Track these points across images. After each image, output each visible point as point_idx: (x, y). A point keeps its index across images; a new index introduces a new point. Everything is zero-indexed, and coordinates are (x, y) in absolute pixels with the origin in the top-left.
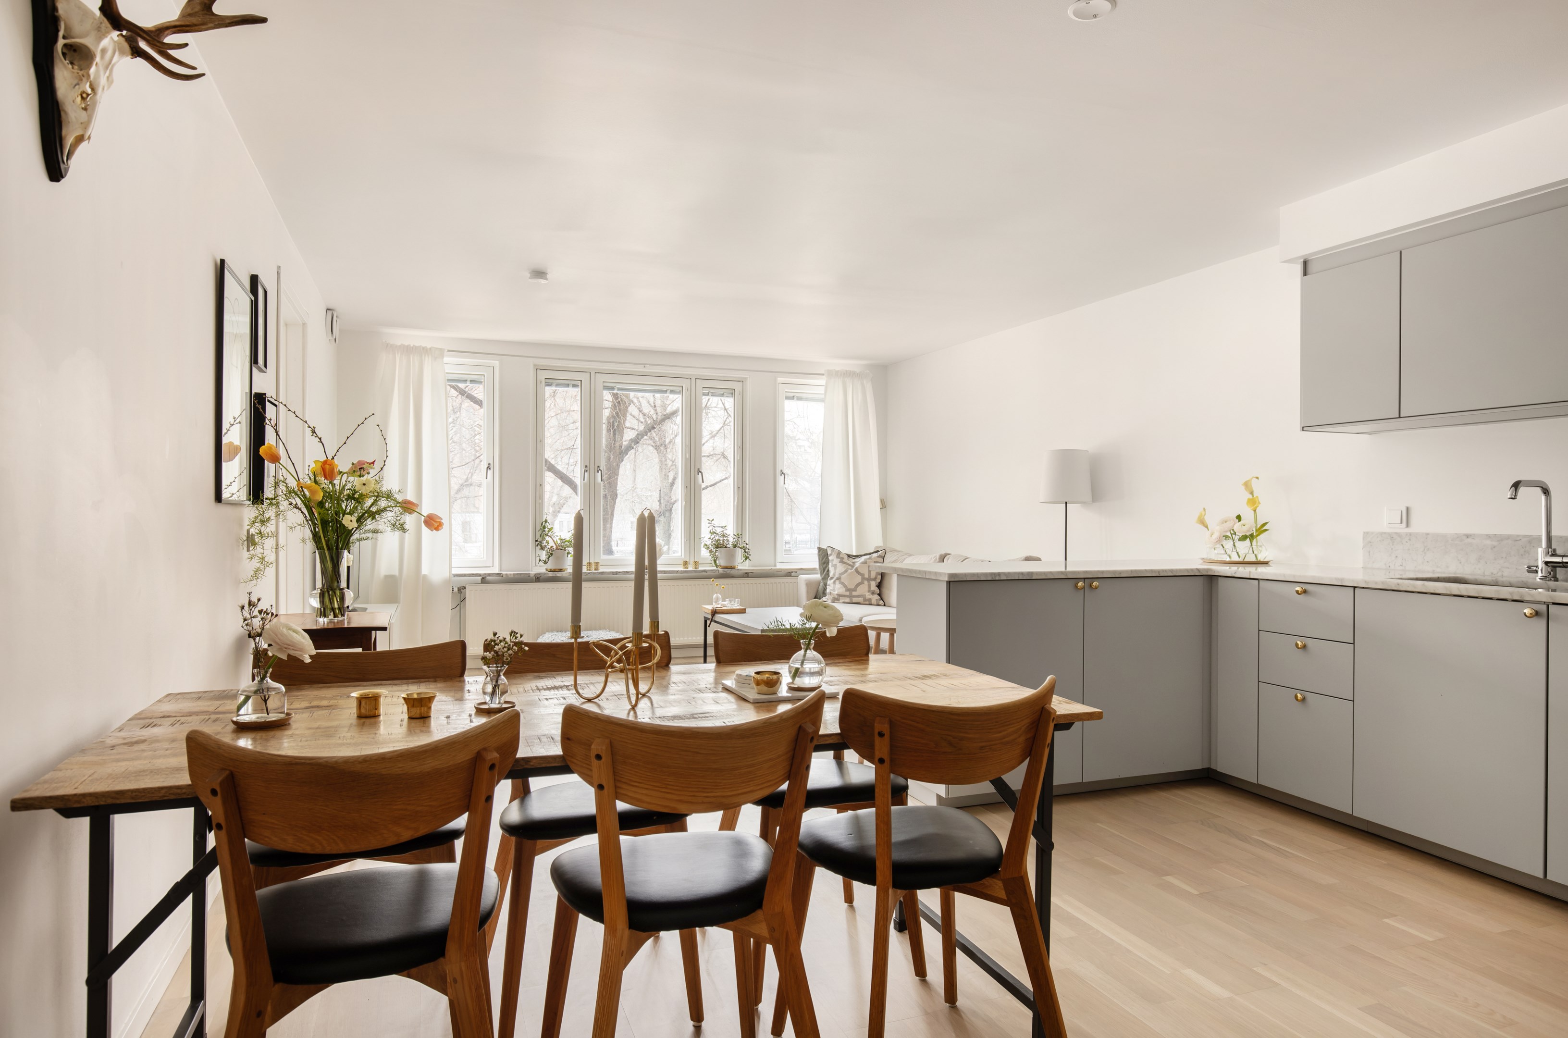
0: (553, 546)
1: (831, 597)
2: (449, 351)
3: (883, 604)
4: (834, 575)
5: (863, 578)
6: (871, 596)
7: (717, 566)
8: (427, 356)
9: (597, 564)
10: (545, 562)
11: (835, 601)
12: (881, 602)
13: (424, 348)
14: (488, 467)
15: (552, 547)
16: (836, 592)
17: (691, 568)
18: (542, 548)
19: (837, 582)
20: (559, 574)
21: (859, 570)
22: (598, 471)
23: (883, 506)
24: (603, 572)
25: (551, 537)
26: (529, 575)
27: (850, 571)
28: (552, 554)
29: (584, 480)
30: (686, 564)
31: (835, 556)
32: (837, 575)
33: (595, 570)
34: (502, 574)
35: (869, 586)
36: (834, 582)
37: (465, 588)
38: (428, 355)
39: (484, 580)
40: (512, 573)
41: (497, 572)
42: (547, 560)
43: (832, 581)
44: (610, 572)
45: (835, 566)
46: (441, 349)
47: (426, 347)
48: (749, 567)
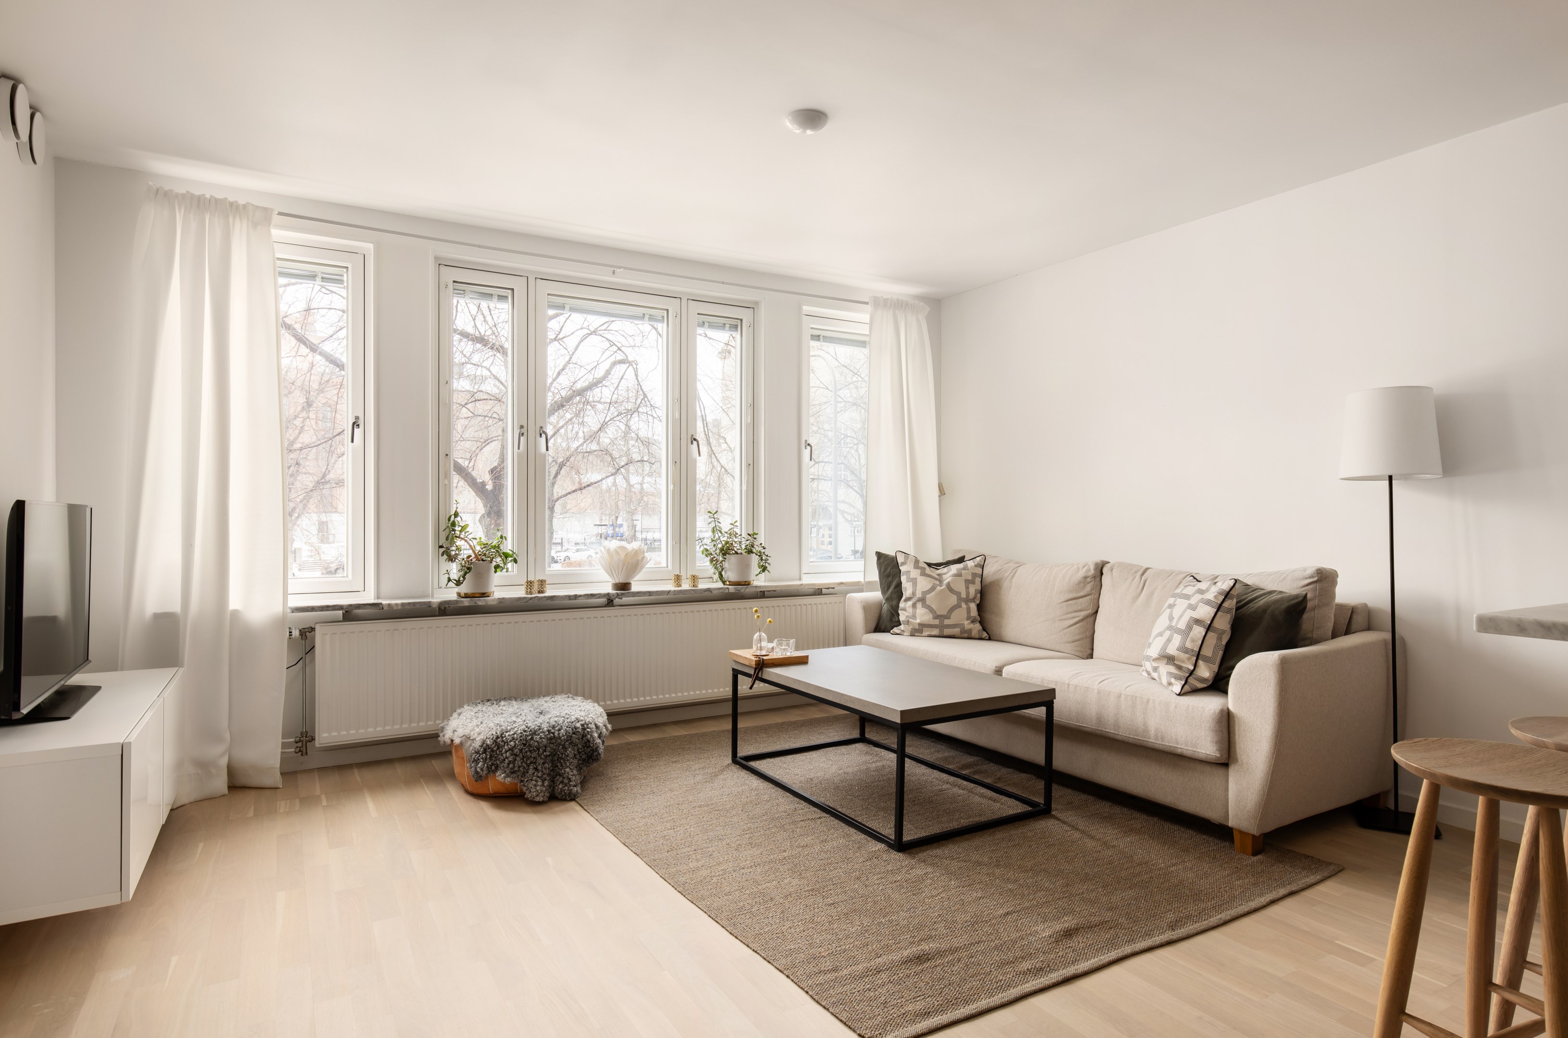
0: (471, 556)
1: (909, 628)
2: (280, 214)
3: (987, 638)
4: (914, 594)
5: (960, 599)
6: (971, 626)
7: (724, 582)
8: (238, 219)
9: (542, 583)
10: (458, 583)
11: (916, 634)
12: (985, 635)
13: (231, 204)
14: (354, 423)
15: (469, 557)
16: (918, 621)
17: (686, 586)
18: (451, 559)
19: (919, 605)
20: (481, 602)
21: (952, 585)
22: (541, 435)
23: (941, 494)
24: (554, 596)
25: (466, 541)
26: (429, 604)
27: (939, 588)
28: (469, 569)
29: (519, 449)
30: (678, 579)
31: (912, 565)
32: (919, 595)
33: (539, 592)
34: (381, 604)
35: (969, 610)
36: (914, 606)
37: (312, 629)
38: (241, 220)
39: (350, 614)
40: (399, 602)
41: (372, 601)
42: (462, 579)
43: (910, 603)
44: (566, 596)
45: (914, 581)
46: (265, 209)
47: (236, 202)
48: (765, 581)
